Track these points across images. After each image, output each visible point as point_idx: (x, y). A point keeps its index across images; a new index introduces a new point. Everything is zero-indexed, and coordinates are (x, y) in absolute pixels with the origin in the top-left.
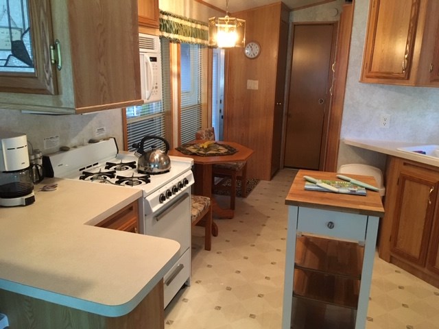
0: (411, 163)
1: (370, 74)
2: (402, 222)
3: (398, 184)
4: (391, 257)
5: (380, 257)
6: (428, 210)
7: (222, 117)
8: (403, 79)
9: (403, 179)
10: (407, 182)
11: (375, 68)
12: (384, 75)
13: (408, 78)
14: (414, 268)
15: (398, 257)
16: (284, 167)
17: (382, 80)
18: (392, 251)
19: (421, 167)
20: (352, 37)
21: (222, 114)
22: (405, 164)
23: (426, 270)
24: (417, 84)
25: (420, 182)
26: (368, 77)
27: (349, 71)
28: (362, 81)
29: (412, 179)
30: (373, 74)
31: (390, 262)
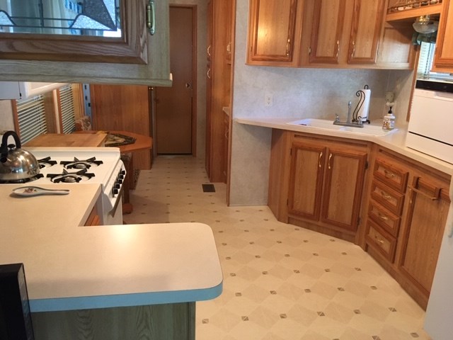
0: (301, 134)
1: (256, 57)
2: (297, 186)
3: (291, 154)
4: (289, 218)
5: (279, 220)
6: (318, 172)
7: (89, 104)
8: (287, 61)
9: (295, 150)
10: (299, 151)
11: (260, 51)
12: (270, 58)
13: (292, 61)
14: (309, 223)
15: (295, 217)
16: (158, 154)
17: (268, 62)
18: (290, 213)
19: (310, 137)
20: (237, 21)
21: (89, 101)
22: (295, 136)
23: (320, 223)
24: (300, 65)
25: (310, 149)
26: (254, 60)
27: (236, 53)
28: (248, 63)
29: (303, 148)
30: (259, 57)
31: (288, 223)
